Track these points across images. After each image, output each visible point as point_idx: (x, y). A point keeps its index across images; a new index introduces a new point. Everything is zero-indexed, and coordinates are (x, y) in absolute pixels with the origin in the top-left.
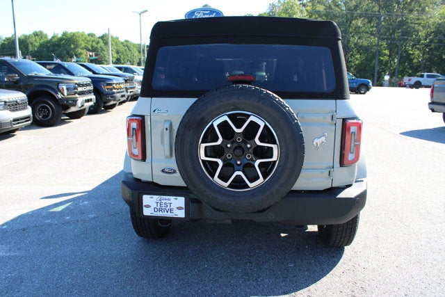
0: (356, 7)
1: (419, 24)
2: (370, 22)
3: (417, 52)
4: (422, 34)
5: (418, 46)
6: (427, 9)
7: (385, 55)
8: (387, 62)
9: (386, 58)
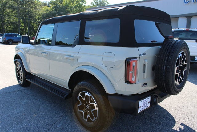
0: (6, 3)
1: (35, 13)
2: (13, 11)
3: (35, 25)
4: (37, 17)
5: (35, 23)
6: (37, 7)
7: (22, 26)
8: (23, 29)
9: (23, 28)
